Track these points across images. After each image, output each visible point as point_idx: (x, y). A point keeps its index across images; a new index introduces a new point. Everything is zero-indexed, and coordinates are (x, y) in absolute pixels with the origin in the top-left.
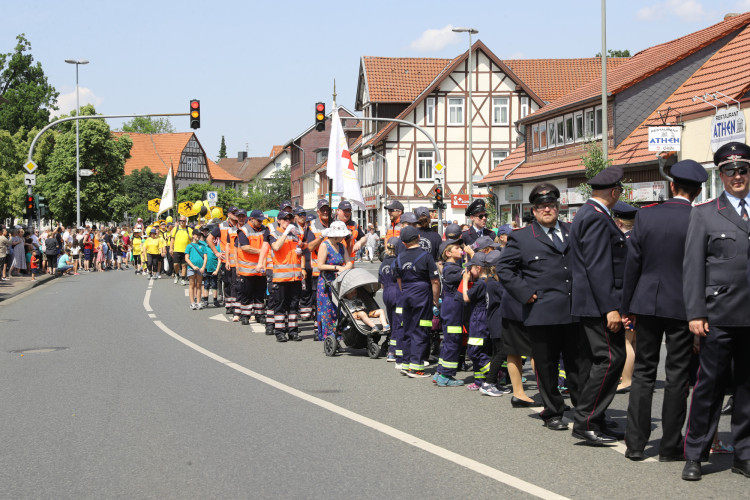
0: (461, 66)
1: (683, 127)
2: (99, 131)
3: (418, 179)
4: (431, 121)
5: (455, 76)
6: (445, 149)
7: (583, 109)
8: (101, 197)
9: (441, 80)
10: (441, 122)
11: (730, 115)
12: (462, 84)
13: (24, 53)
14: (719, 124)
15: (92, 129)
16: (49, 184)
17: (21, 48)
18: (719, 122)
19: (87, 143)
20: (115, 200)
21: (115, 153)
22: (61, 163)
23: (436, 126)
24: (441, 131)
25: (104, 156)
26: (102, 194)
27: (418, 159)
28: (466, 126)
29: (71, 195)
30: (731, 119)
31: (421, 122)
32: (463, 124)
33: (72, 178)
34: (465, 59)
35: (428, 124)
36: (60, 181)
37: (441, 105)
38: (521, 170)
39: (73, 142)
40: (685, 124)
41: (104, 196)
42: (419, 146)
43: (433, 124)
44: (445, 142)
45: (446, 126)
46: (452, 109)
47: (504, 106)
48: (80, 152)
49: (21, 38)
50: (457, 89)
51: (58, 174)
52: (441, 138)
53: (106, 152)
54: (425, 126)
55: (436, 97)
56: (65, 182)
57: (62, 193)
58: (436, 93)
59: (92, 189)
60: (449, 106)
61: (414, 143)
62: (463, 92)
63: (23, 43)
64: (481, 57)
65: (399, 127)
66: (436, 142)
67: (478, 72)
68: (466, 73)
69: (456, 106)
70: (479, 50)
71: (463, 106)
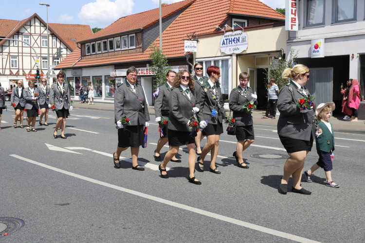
0: (28, 23)
1: (198, 41)
3: (11, 68)
5: (26, 27)
6: (22, 56)
7: (121, 36)
9: (20, 28)
10: (20, 45)
11: (236, 35)
12: (29, 30)
14: (226, 39)
18: (226, 38)
23: (18, 47)
24: (20, 49)
27: (11, 59)
30: (237, 37)
31: (12, 45)
34: (30, 20)
35: (15, 45)
37: (20, 38)
38: (79, 63)
40: (199, 40)
42: (11, 54)
43: (17, 45)
44: (22, 53)
45: (22, 47)
47: (46, 40)
50: (26, 32)
52: (20, 51)
54: (14, 46)
55: (18, 35)
58: (18, 33)
60: (23, 39)
61: (9, 53)
62: (29, 33)
64: (36, 20)
65: (2, 46)
66: (18, 53)
67: (35, 26)
68: (30, 26)
69: (26, 39)
70: (36, 17)
71: (29, 39)
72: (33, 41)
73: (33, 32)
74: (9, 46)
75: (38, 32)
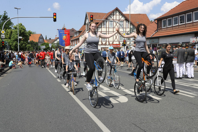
0: (113, 13)
2: (23, 29)
3: (102, 40)
4: (105, 26)
5: (112, 16)
6: (109, 33)
8: (24, 45)
9: (108, 17)
10: (108, 27)
12: (113, 18)
13: (6, 15)
15: (22, 28)
16: (11, 42)
17: (5, 14)
19: (20, 32)
20: (27, 45)
21: (27, 35)
22: (14, 37)
23: (106, 28)
24: (107, 29)
25: (25, 35)
26: (24, 44)
28: (113, 28)
29: (17, 44)
32: (113, 27)
33: (17, 40)
35: (104, 27)
36: (14, 41)
37: (108, 23)
38: (156, 34)
39: (17, 32)
41: (25, 45)
43: (106, 27)
44: (109, 32)
45: (109, 28)
46: (110, 24)
47: (122, 23)
48: (19, 34)
49: (5, 12)
50: (111, 19)
51: (13, 39)
52: (107, 30)
53: (25, 34)
54: (104, 28)
55: (107, 21)
56: (15, 41)
57: (14, 44)
59: (22, 43)
60: (109, 23)
61: (101, 32)
62: (113, 20)
63: (6, 13)
64: (117, 11)
65: (98, 28)
66: (106, 32)
67: (116, 15)
68: (114, 15)
69: (111, 23)
70: (117, 10)
71: (113, 23)
72: (115, 24)
73: (115, 19)
74: (101, 28)
75: (118, 18)
